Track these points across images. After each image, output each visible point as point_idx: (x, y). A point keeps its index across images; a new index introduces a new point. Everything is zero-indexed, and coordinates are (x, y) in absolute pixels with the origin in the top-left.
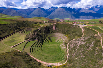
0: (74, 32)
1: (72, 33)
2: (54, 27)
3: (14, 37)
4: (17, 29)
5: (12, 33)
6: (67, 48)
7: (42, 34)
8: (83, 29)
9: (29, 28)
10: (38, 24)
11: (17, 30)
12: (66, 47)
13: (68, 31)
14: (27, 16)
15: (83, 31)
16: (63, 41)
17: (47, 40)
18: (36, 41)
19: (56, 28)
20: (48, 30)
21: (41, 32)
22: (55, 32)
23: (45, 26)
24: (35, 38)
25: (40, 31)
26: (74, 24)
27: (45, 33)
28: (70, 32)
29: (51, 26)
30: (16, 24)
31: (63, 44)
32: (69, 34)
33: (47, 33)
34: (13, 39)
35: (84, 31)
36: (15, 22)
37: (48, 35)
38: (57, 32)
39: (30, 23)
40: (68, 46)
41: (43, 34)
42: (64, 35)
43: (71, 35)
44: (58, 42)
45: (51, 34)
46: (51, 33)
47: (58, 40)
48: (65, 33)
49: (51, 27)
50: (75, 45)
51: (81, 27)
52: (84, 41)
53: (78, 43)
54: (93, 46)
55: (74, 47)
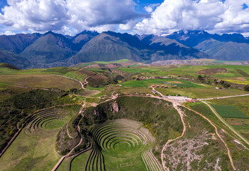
0: (163, 117)
1: (159, 119)
2: (114, 107)
3: (25, 149)
4: (21, 117)
5: (12, 135)
6: (165, 167)
7: (91, 127)
8: (180, 112)
9: (51, 110)
10: (70, 96)
11: (22, 120)
12: (161, 163)
13: (147, 114)
14: (17, 55)
15: (182, 118)
16: (143, 139)
17: (106, 141)
18: (88, 153)
19: (119, 108)
20: (103, 114)
21: (87, 124)
22: (120, 118)
23: (94, 105)
24: (84, 147)
25: (86, 121)
26: (158, 97)
27: (96, 123)
28: (152, 117)
29: (109, 102)
31: (151, 154)
32: (151, 121)
33: (101, 122)
34: (26, 155)
35: (184, 117)
36: (9, 96)
37: (105, 126)
38: (124, 117)
39: (51, 96)
40: (164, 159)
41: (94, 125)
42: (141, 123)
43: (157, 124)
44: (131, 144)
45: (110, 124)
46: (109, 120)
47: (131, 139)
48: (142, 120)
49: (109, 104)
50: (181, 160)
51: (175, 105)
52: (198, 154)
53: (186, 155)
54: (219, 168)
55: (180, 165)
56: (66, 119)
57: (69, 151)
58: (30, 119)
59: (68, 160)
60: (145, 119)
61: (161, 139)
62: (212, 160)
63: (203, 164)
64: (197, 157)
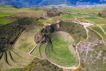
0: (79, 32)
1: (77, 32)
2: (58, 26)
3: (23, 40)
4: (21, 28)
6: (77, 52)
7: (48, 33)
8: (87, 30)
9: (32, 26)
10: (40, 20)
12: (76, 50)
13: (72, 30)
15: (87, 32)
16: (69, 40)
17: (54, 39)
18: (46, 44)
19: (60, 26)
20: (53, 28)
21: (46, 32)
22: (60, 31)
24: (45, 41)
25: (46, 31)
26: (78, 23)
27: (50, 32)
28: (74, 31)
29: (55, 24)
30: (17, 23)
31: (72, 46)
32: (73, 33)
33: (52, 32)
35: (88, 32)
36: (16, 20)
37: (53, 34)
38: (62, 30)
39: (32, 20)
40: (77, 49)
41: (49, 33)
42: (69, 34)
43: (75, 35)
45: (56, 33)
46: (55, 31)
47: (64, 39)
48: (69, 32)
49: (55, 25)
50: (84, 50)
51: (85, 27)
52: (92, 48)
53: (87, 48)
54: (101, 55)
55: (84, 52)
56: (38, 30)
57: (39, 42)
58: (24, 29)
59: (39, 45)
60: (71, 32)
61: (77, 40)
62: (98, 51)
63: (93, 52)
64: (91, 49)
